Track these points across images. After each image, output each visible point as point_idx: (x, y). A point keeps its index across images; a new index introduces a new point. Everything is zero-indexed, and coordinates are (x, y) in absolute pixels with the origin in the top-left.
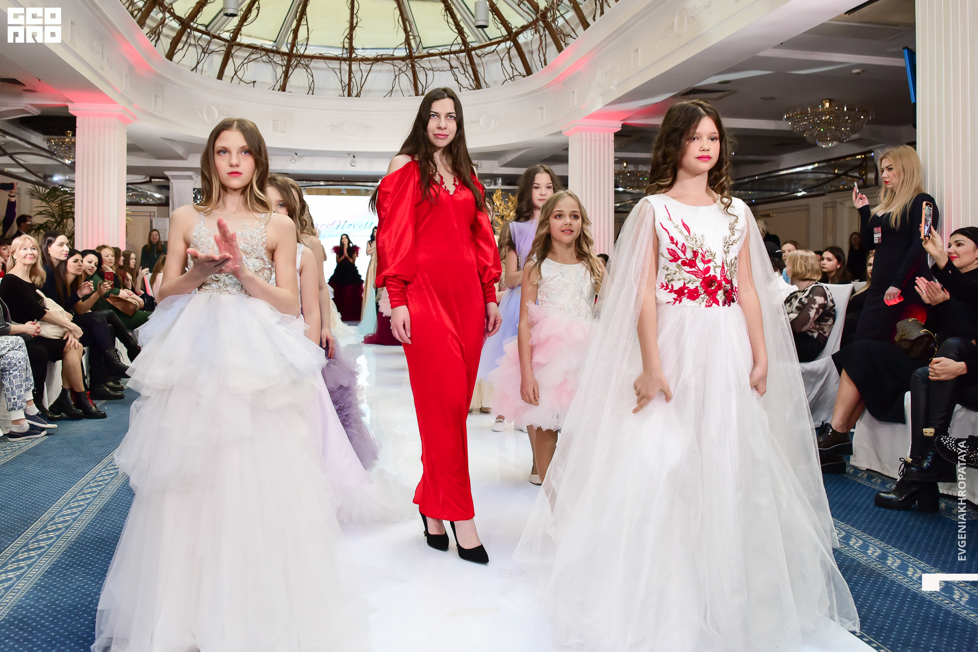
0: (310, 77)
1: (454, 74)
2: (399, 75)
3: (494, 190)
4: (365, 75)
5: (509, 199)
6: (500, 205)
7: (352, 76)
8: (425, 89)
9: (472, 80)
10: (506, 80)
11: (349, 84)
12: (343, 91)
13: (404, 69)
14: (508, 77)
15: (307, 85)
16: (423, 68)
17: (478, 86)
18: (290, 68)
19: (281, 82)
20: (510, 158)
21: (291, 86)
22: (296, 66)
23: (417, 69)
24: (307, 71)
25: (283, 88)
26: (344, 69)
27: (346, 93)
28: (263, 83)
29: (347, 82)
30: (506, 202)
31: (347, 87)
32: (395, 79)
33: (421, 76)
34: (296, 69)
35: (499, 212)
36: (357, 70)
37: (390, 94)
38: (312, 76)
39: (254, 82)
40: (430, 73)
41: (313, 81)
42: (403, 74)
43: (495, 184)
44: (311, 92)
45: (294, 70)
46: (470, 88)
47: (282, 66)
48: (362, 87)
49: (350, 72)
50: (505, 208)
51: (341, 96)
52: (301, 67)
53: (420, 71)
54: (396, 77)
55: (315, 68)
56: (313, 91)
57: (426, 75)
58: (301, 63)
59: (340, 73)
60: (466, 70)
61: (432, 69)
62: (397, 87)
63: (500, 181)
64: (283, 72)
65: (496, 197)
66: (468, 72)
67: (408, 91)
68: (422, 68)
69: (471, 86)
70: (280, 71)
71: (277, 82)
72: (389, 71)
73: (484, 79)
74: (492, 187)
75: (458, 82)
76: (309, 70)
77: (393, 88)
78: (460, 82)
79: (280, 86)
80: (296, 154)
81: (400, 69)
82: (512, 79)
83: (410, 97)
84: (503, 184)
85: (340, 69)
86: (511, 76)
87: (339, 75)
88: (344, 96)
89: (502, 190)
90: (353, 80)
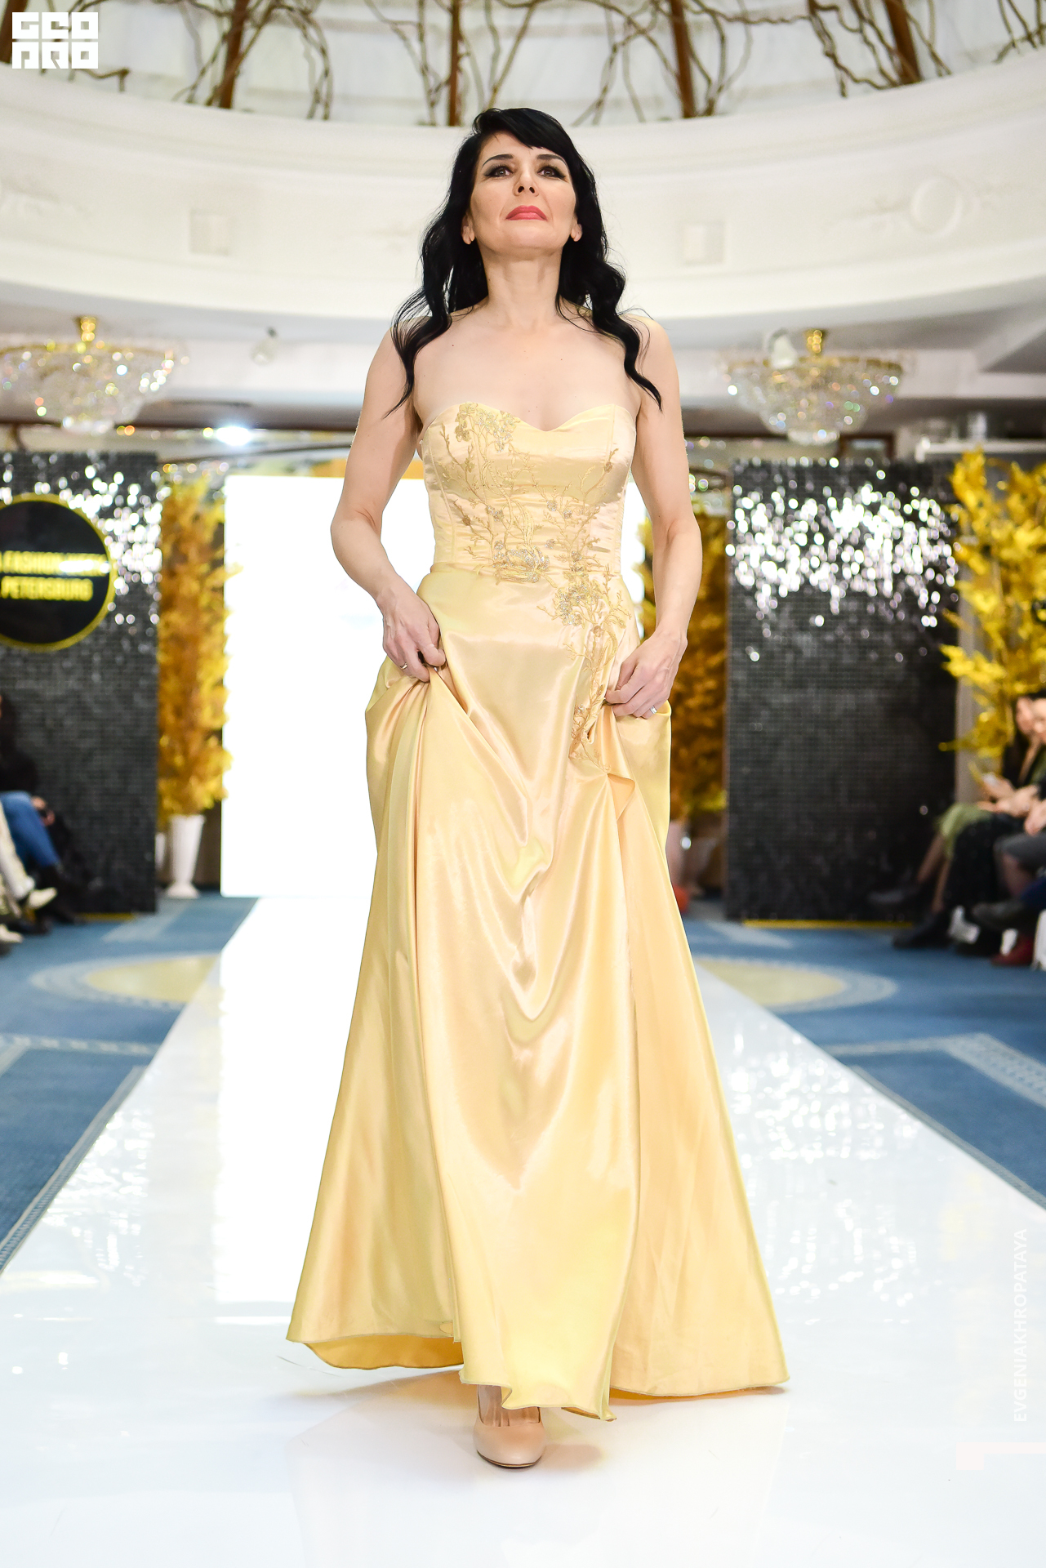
0: (315, 54)
1: (823, 34)
2: (624, 44)
3: (959, 456)
4: (507, 44)
5: (1013, 484)
6: (981, 505)
7: (462, 49)
8: (720, 89)
9: (888, 49)
10: (1013, 44)
11: (452, 81)
12: (432, 104)
13: (644, 19)
14: (1019, 32)
15: (305, 87)
16: (712, 13)
17: (909, 73)
18: (248, 25)
19: (216, 74)
20: (1016, 337)
21: (252, 92)
22: (268, 17)
23: (689, 17)
24: (305, 36)
25: (224, 97)
26: (435, 27)
27: (441, 112)
28: (155, 78)
29: (442, 69)
30: (1001, 496)
31: (444, 94)
32: (611, 61)
33: (705, 47)
34: (269, 31)
35: (972, 533)
36: (478, 32)
37: (592, 117)
38: (324, 52)
39: (123, 73)
40: (735, 32)
41: (327, 73)
42: (641, 41)
43: (964, 434)
44: (320, 110)
45: (259, 27)
46: (880, 81)
47: (219, 14)
48: (495, 90)
49: (456, 36)
50: (997, 517)
51: (422, 124)
52: (283, 23)
53: (699, 26)
54: (615, 49)
55: (336, 26)
56: (327, 105)
57: (723, 39)
58: (283, 7)
59: (421, 38)
60: (866, 14)
61: (744, 19)
62: (618, 90)
63: (980, 425)
64: (225, 37)
65: (967, 479)
66: (872, 24)
67: (658, 101)
68: (706, 17)
69: (883, 73)
70: (212, 33)
71: (203, 72)
72: (591, 31)
73: (930, 46)
74: (952, 446)
75: (837, 65)
76: (312, 32)
77: (605, 90)
78: (843, 61)
79: (216, 90)
80: (272, 333)
81: (630, 22)
82: (1036, 39)
83: (665, 125)
84: (994, 433)
85: (420, 27)
86: (1033, 27)
87: (416, 45)
88: (433, 124)
89: (988, 456)
90: (465, 64)
